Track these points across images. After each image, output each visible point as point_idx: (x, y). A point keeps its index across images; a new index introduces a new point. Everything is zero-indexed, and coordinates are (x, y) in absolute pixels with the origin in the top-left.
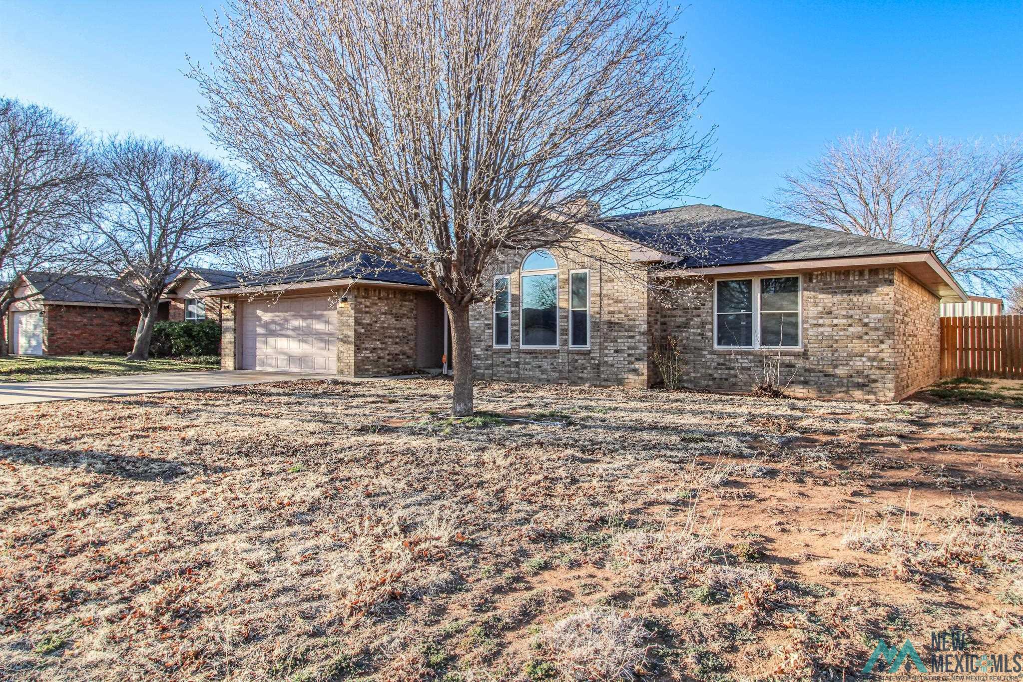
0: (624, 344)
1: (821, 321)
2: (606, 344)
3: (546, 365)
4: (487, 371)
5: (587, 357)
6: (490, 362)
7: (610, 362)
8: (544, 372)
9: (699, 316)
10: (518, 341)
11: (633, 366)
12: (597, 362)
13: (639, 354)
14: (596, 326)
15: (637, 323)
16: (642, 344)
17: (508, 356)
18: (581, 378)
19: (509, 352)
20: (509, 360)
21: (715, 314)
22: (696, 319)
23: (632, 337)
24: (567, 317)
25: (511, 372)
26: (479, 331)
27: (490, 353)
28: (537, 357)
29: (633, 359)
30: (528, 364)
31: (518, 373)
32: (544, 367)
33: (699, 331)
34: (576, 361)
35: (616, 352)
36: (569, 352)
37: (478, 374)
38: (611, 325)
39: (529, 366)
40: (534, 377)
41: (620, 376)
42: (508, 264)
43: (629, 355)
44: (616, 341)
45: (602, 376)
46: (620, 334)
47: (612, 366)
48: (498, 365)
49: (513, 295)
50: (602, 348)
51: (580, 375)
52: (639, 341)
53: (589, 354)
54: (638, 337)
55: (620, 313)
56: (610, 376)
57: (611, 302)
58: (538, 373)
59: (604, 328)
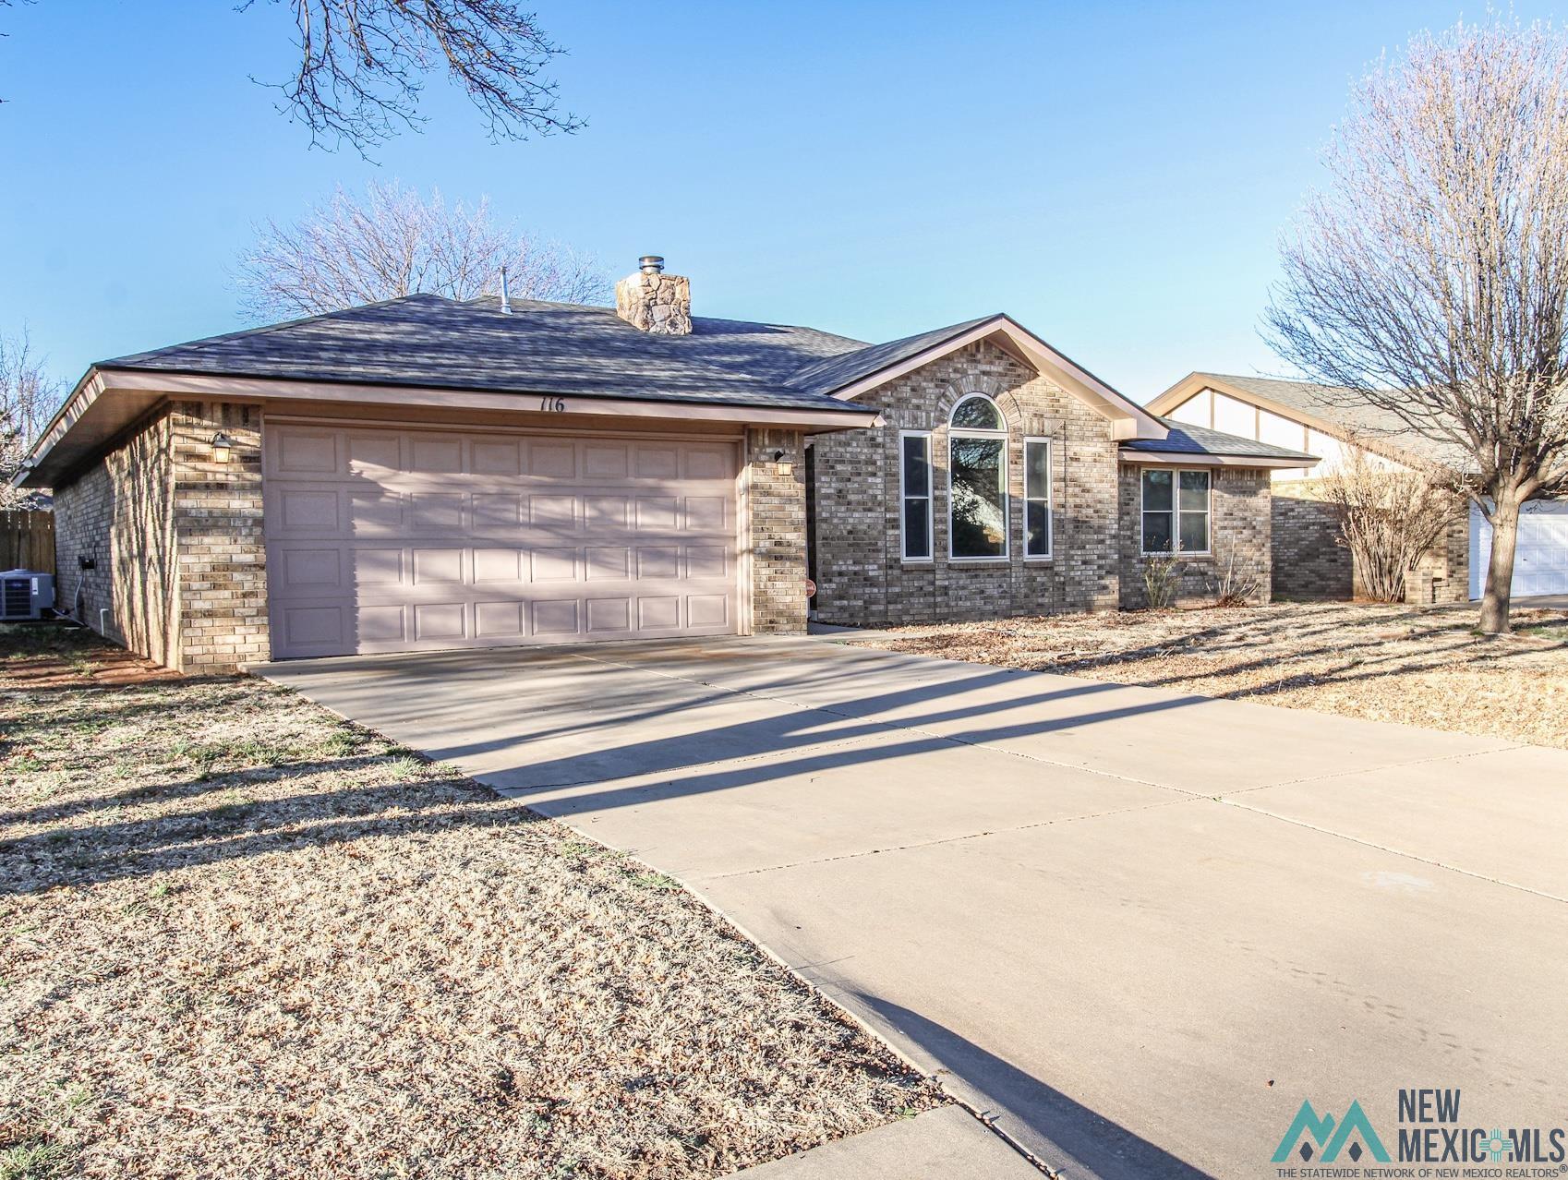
0: (1093, 552)
1: (1226, 523)
2: (1072, 552)
3: (991, 589)
4: (891, 607)
5: (1048, 572)
6: (897, 590)
7: (1077, 579)
8: (987, 599)
9: (1128, 514)
10: (945, 549)
11: (1103, 582)
12: (1062, 579)
13: (1111, 566)
14: (1060, 524)
15: (1108, 522)
16: (1112, 551)
17: (930, 577)
18: (1041, 605)
19: (930, 570)
20: (933, 583)
21: (1142, 511)
22: (1125, 518)
23: (1102, 542)
24: (1021, 510)
25: (935, 605)
26: (875, 533)
27: (896, 572)
28: (976, 576)
29: (1104, 572)
30: (963, 588)
31: (947, 605)
32: (988, 592)
33: (1129, 533)
34: (1034, 579)
35: (1084, 563)
36: (1025, 566)
37: (873, 614)
38: (1079, 524)
39: (965, 592)
40: (973, 610)
41: (1088, 598)
42: (928, 413)
43: (1100, 567)
44: (1084, 548)
45: (1068, 600)
46: (1089, 537)
47: (1080, 583)
48: (911, 595)
49: (936, 470)
50: (1069, 558)
51: (1040, 600)
52: (1110, 547)
53: (1052, 568)
54: (1108, 542)
55: (1088, 506)
56: (1078, 598)
57: (1077, 490)
58: (979, 603)
59: (1070, 528)
